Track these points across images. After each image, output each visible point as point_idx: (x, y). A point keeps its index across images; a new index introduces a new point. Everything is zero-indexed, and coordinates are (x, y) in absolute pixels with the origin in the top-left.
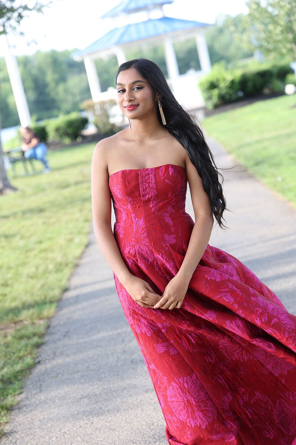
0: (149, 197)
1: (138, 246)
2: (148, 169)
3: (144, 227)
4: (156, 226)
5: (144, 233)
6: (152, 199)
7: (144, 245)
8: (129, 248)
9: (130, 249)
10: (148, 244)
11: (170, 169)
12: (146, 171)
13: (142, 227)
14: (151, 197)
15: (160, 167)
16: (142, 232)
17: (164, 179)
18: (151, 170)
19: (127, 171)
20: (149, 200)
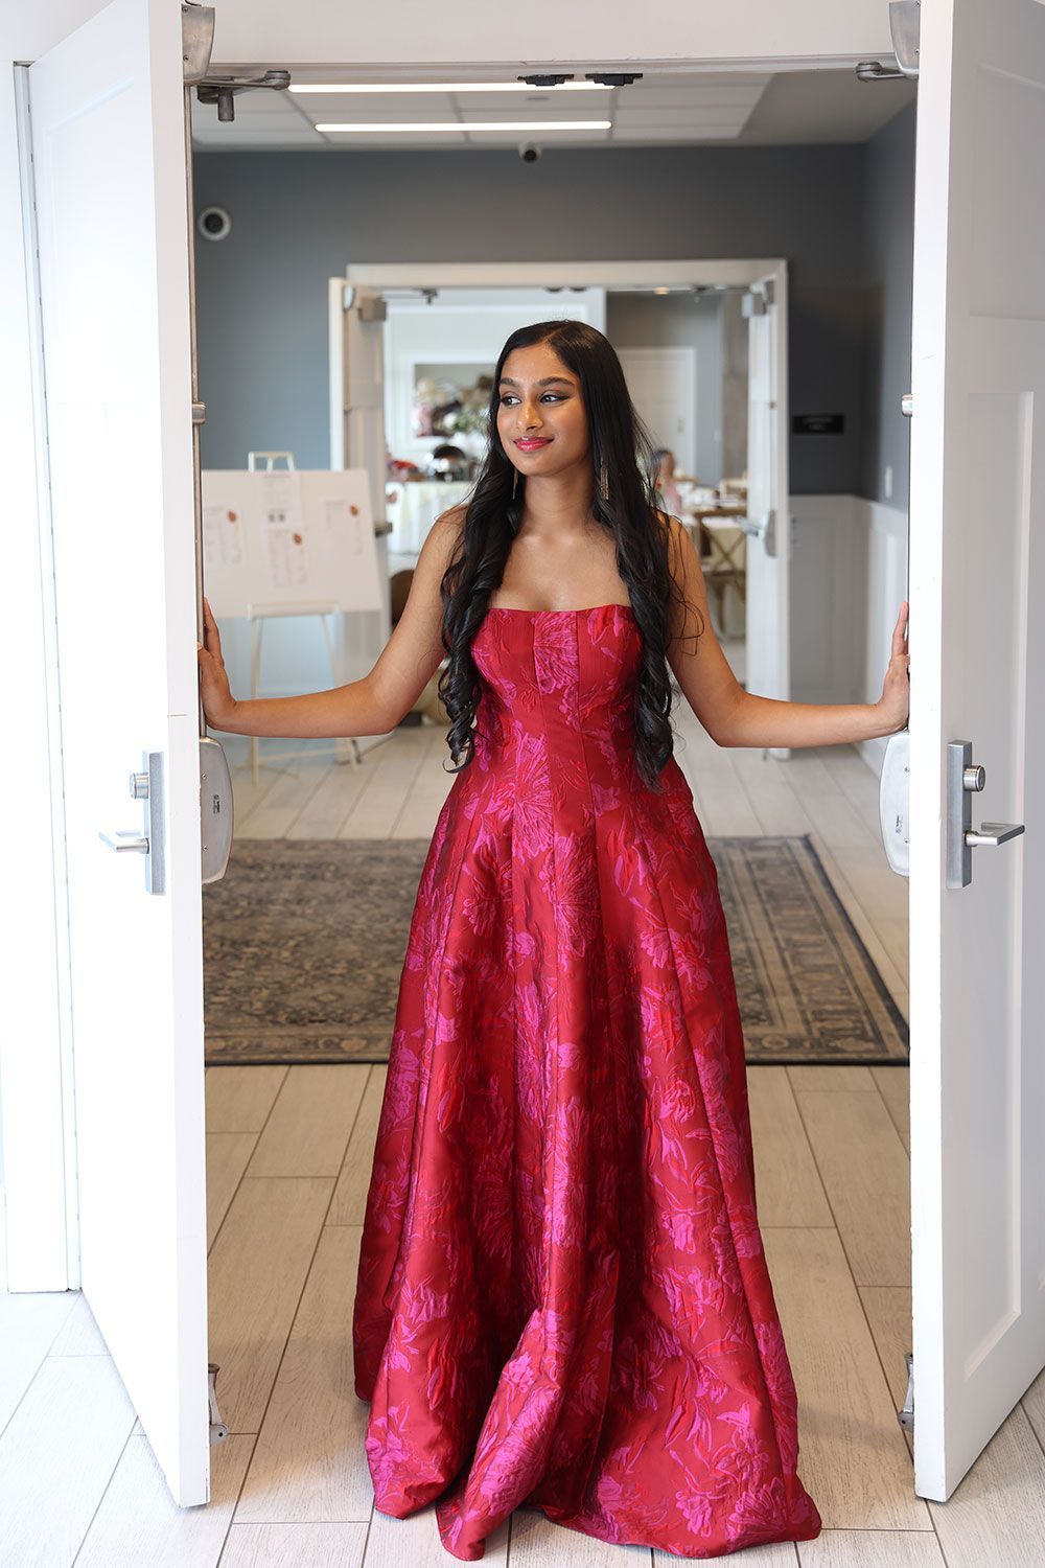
0: (559, 686)
1: (521, 805)
2: (558, 613)
3: (544, 759)
4: (575, 763)
5: (542, 776)
6: (566, 692)
7: (538, 806)
8: (499, 803)
9: (501, 807)
10: (548, 805)
11: (615, 619)
12: (553, 617)
13: (538, 759)
14: (564, 687)
15: (591, 610)
16: (538, 774)
17: (599, 645)
18: (567, 617)
19: (503, 613)
20: (559, 693)
